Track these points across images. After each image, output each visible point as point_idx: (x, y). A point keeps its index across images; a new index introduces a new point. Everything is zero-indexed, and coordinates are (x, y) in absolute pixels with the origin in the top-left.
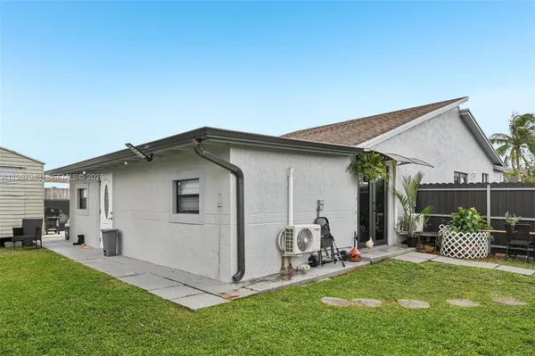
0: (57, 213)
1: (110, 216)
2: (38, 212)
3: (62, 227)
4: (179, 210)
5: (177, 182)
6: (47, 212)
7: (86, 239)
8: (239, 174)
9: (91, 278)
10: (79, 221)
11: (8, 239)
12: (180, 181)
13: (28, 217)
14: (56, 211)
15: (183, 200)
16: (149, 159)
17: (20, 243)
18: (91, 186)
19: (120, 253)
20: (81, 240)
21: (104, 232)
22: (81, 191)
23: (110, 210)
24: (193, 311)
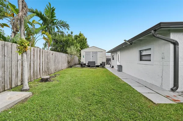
0: (109, 61)
1: (119, 62)
2: (105, 61)
3: (109, 64)
4: (141, 60)
5: (141, 51)
6: (107, 61)
7: (114, 67)
8: (175, 44)
9: (114, 77)
10: (113, 63)
11: (100, 66)
12: (142, 50)
13: (103, 61)
14: (108, 60)
15: (143, 56)
16: (131, 44)
17: (101, 67)
18: (115, 55)
19: (122, 71)
20: (113, 67)
21: (118, 65)
22: (113, 56)
23: (119, 60)
24: (155, 104)
